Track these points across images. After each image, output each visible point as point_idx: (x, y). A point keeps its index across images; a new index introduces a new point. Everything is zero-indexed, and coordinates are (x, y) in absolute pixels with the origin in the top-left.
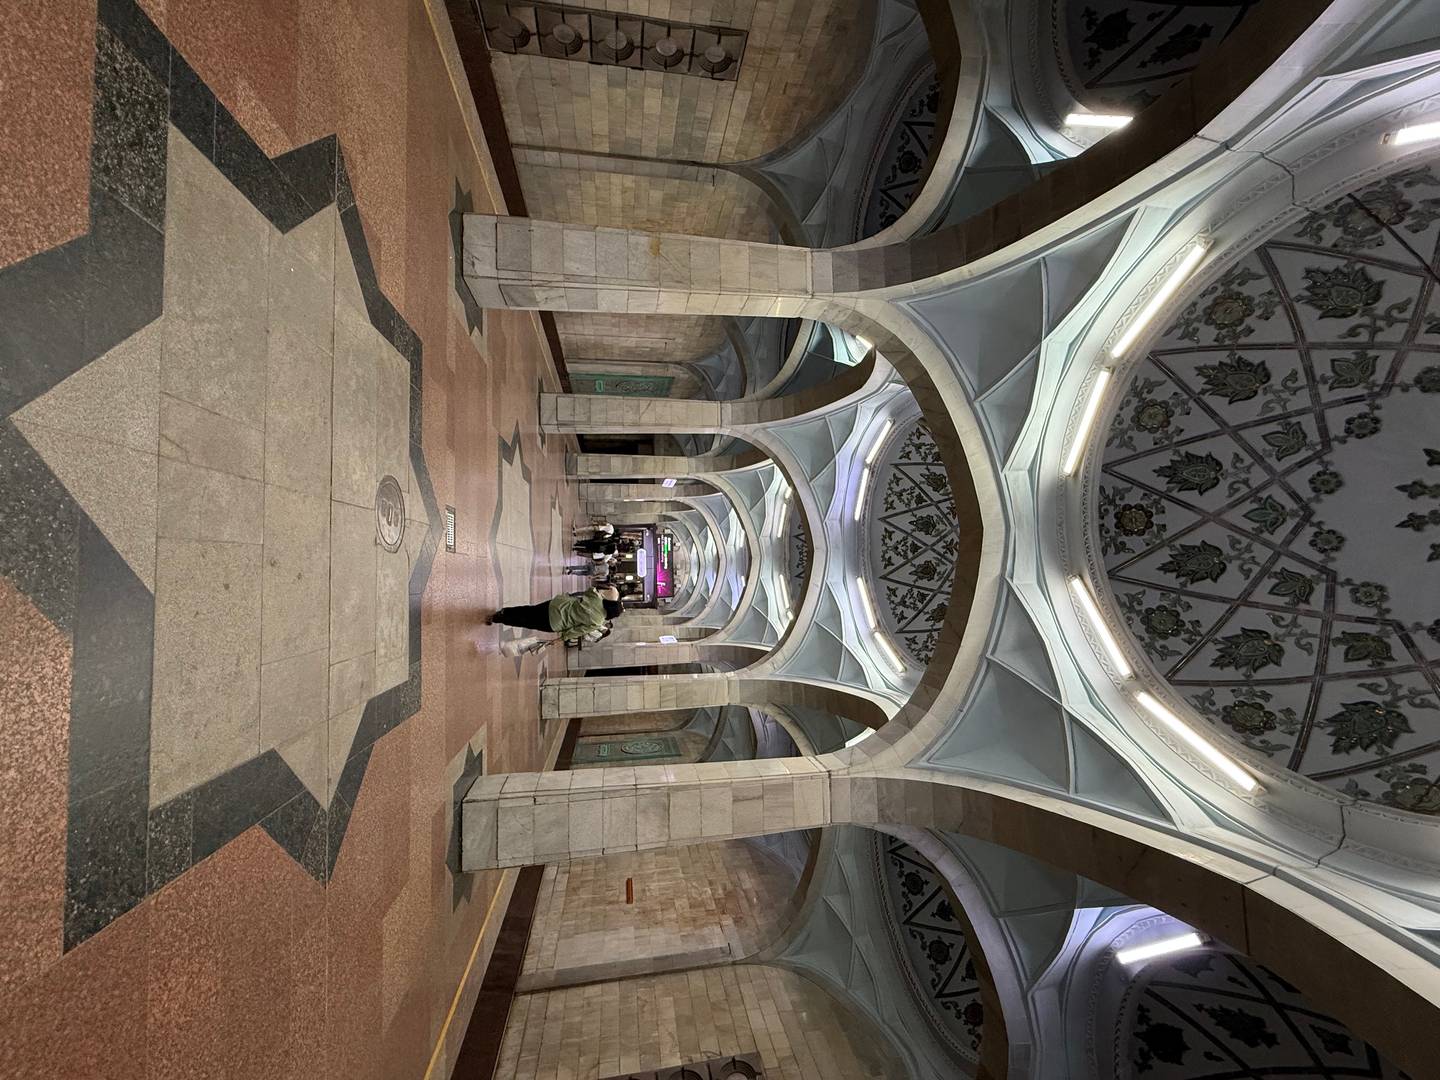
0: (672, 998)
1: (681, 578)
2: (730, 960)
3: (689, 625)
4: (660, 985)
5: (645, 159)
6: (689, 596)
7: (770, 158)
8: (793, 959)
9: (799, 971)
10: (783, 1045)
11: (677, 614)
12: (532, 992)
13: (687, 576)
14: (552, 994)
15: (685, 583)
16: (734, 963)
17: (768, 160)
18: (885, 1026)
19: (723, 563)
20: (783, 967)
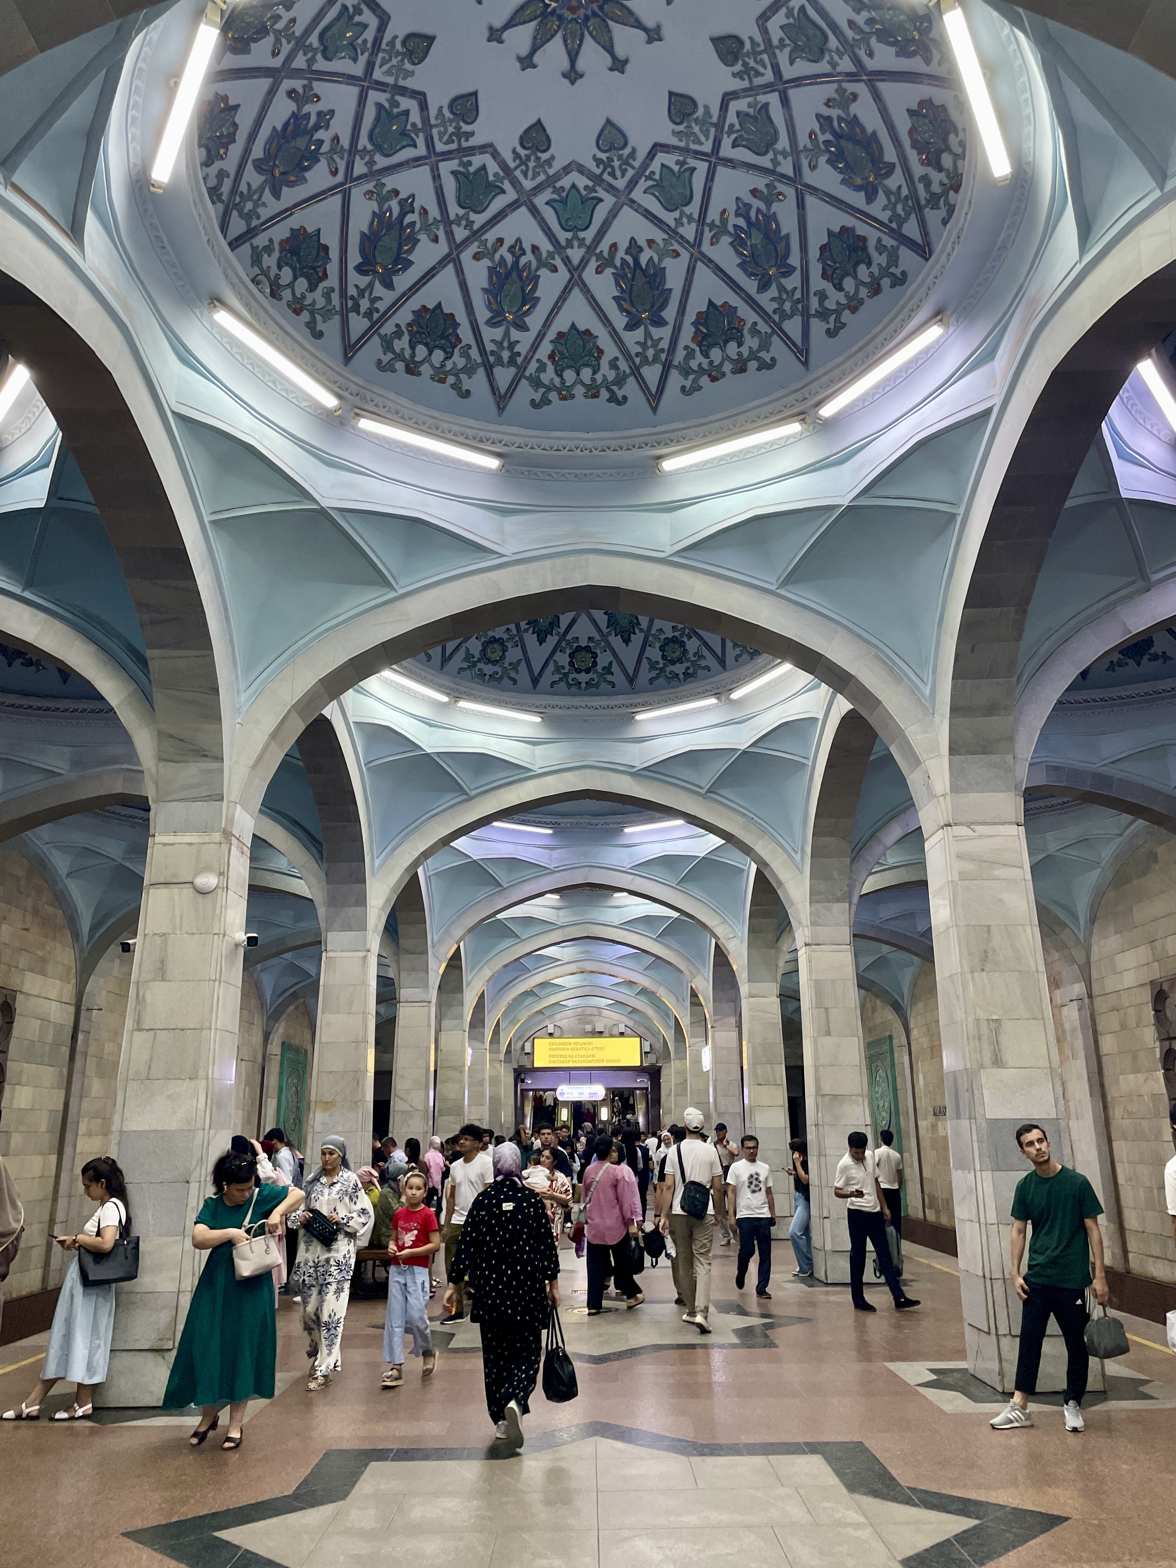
0: (1121, 1077)
1: (610, 1023)
2: (1086, 1000)
3: (685, 1022)
4: (1112, 1092)
5: (66, 1105)
6: (635, 1010)
7: (76, 935)
8: (1082, 922)
9: (1093, 920)
10: (1143, 953)
11: (669, 1035)
12: (1125, 1252)
13: (605, 1013)
14: (1126, 1226)
15: (616, 1016)
16: (1090, 996)
17: (77, 940)
18: (1126, 833)
19: (589, 966)
20: (1091, 934)
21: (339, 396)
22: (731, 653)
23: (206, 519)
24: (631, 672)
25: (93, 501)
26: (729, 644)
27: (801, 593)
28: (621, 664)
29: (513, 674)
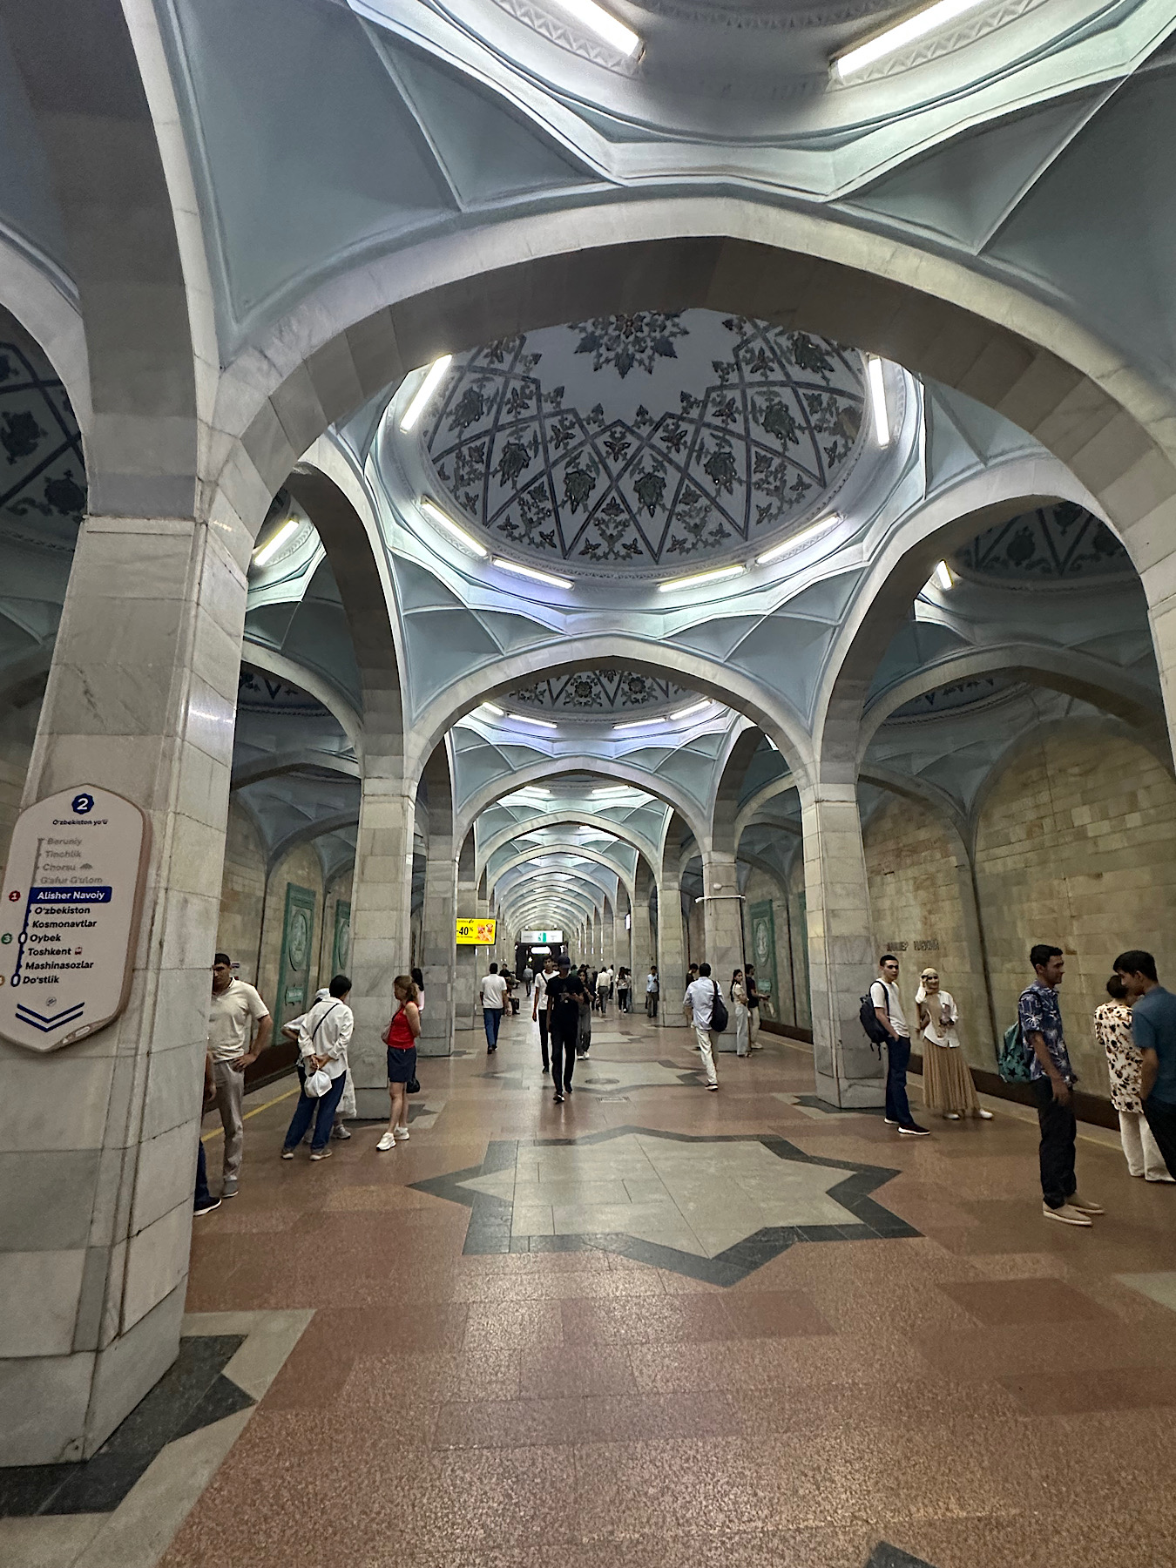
21: (487, 549)
22: (672, 690)
23: (402, 614)
24: (612, 696)
25: (340, 600)
26: (670, 684)
27: (740, 664)
28: (606, 693)
29: (541, 698)
